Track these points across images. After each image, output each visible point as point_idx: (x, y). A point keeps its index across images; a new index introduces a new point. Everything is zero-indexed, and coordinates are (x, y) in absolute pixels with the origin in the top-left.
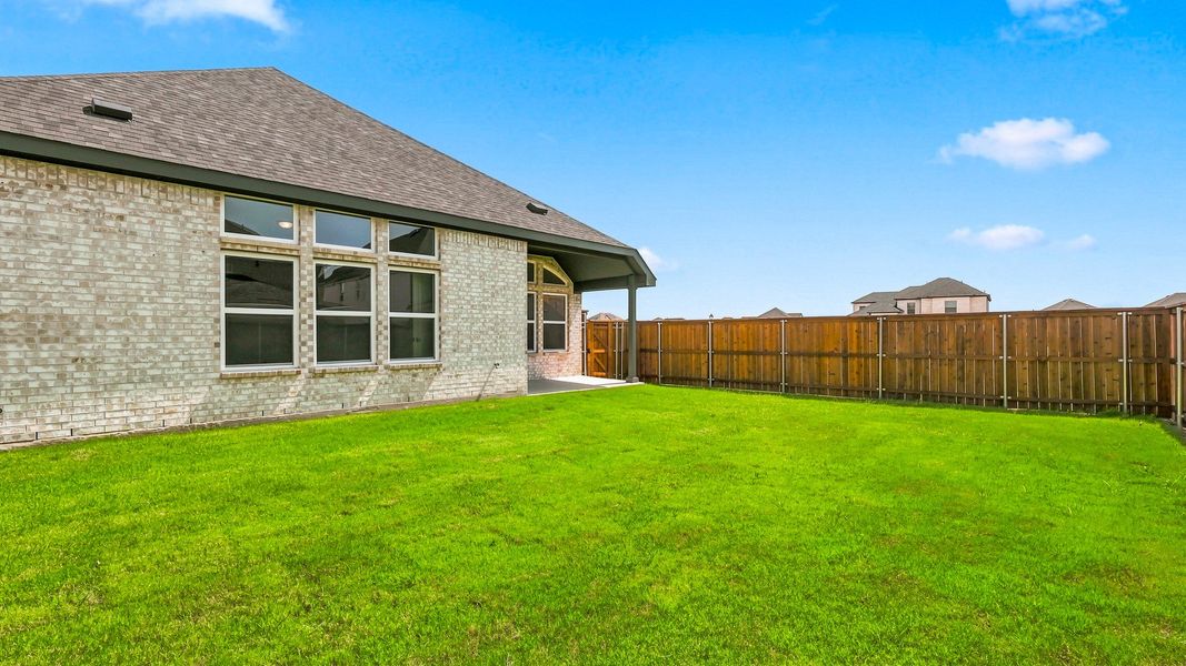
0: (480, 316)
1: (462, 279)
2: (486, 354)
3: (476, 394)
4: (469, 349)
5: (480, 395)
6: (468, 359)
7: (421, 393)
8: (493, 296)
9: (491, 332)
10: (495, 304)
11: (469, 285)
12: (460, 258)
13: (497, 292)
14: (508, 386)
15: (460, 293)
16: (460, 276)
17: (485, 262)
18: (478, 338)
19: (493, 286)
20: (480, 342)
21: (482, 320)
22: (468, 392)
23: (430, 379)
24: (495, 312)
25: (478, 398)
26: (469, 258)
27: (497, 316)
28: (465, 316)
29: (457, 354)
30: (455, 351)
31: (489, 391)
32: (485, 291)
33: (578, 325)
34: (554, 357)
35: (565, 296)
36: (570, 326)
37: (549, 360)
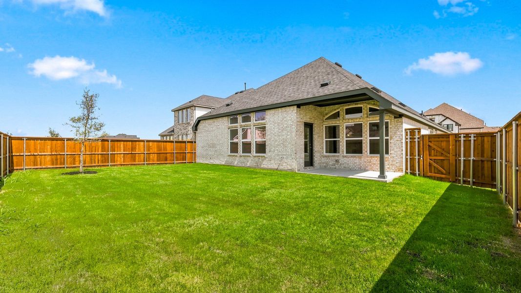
0: (278, 139)
4: (274, 151)
6: (274, 155)
7: (260, 165)
8: (282, 131)
10: (283, 134)
11: (274, 128)
12: (271, 119)
13: (284, 129)
14: (288, 167)
15: (271, 131)
16: (271, 125)
17: (280, 118)
18: (277, 147)
19: (282, 127)
20: (277, 149)
22: (274, 167)
23: (263, 160)
25: (277, 169)
26: (274, 118)
28: (273, 139)
30: (270, 152)
31: (281, 167)
32: (279, 129)
33: (399, 139)
34: (376, 159)
35: (389, 120)
36: (391, 140)
37: (372, 160)
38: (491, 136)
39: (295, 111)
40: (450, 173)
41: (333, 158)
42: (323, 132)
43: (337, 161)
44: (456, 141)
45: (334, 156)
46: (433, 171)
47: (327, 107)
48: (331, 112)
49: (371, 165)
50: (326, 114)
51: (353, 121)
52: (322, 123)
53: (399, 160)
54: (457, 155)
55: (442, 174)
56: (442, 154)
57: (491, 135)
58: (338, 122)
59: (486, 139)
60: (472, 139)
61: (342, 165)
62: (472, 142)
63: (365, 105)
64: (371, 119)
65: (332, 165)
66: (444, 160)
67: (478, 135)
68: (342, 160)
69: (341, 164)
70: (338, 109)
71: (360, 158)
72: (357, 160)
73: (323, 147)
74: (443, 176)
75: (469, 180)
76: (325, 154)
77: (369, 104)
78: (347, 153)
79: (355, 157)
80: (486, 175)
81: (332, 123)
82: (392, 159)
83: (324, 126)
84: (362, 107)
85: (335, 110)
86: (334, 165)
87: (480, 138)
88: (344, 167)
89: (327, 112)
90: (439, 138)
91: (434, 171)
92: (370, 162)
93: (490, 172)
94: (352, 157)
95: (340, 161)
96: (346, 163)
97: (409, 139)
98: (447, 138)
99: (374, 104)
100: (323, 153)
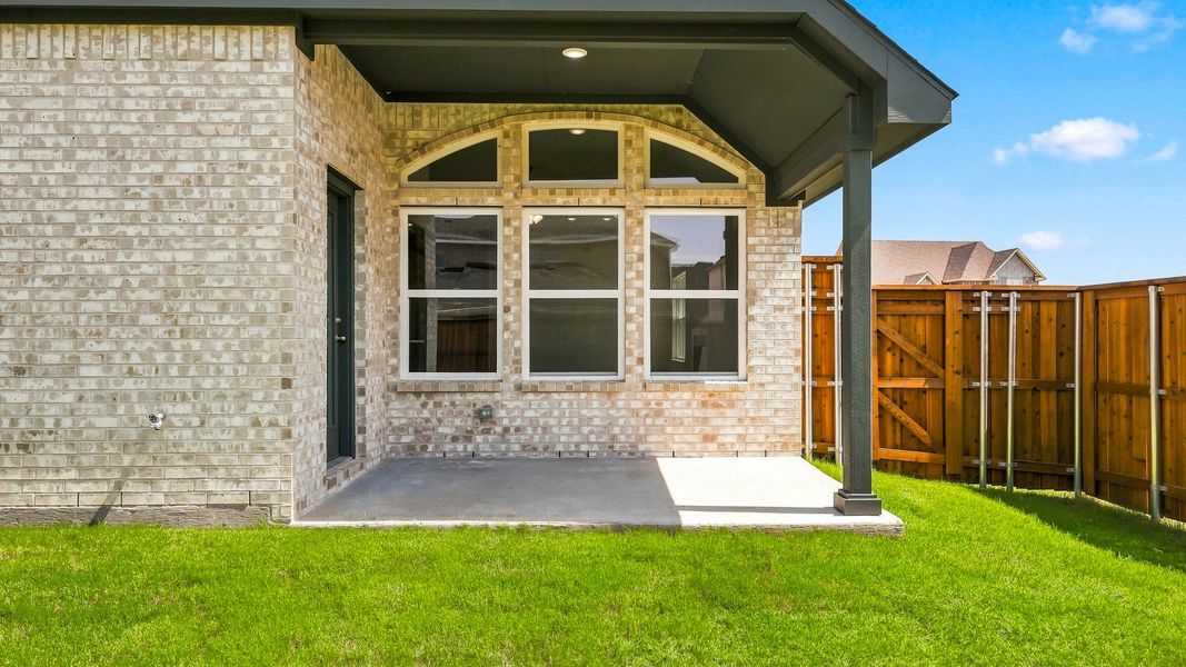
0: (107, 269)
1: (49, 163)
2: (129, 384)
3: (91, 502)
4: (71, 367)
5: (104, 510)
6: (69, 398)
8: (156, 204)
9: (148, 319)
10: (163, 231)
11: (68, 180)
12: (36, 104)
13: (172, 195)
14: (211, 486)
15: (40, 205)
16: (38, 154)
17: (129, 104)
18: (101, 335)
19: (159, 178)
20: (105, 347)
21: (118, 282)
22: (66, 495)
24: (165, 256)
25: (99, 516)
26: (69, 99)
27: (171, 268)
28: (56, 270)
29: (28, 383)
30: (19, 372)
32: (126, 193)
33: (786, 303)
34: (687, 395)
35: (741, 214)
36: (751, 302)
37: (666, 405)
38: (1058, 301)
39: (287, 67)
40: (944, 445)
41: (458, 398)
42: (396, 248)
43: (484, 416)
44: (966, 316)
45: (464, 389)
46: (889, 442)
47: (425, 108)
48: (450, 135)
49: (662, 429)
50: (421, 148)
51: (572, 200)
52: (396, 195)
53: (785, 397)
54: (970, 371)
55: (921, 447)
56: (919, 365)
57: (1061, 297)
58: (491, 200)
59: (1044, 308)
60: (1013, 308)
61: (512, 437)
62: (1013, 321)
63: (637, 122)
64: (662, 200)
65: (455, 439)
66: (924, 391)
67: (1026, 296)
68: (510, 408)
69: (506, 430)
70: (492, 124)
71: (609, 392)
72: (594, 407)
73: (395, 336)
74: (924, 457)
75: (1002, 464)
76: (405, 374)
77: (656, 122)
78: (534, 368)
79: (585, 387)
80: (1044, 443)
81: (455, 203)
82: (756, 396)
83: (404, 214)
84: (615, 134)
85: (476, 129)
86: (468, 438)
87: (1029, 306)
88: (524, 448)
89: (423, 135)
90: (908, 302)
91: (894, 440)
92: (659, 413)
93: (1055, 431)
94: (569, 390)
95: (502, 413)
96: (533, 423)
97: (808, 301)
98: (934, 302)
99: (678, 126)
100: (395, 370)
